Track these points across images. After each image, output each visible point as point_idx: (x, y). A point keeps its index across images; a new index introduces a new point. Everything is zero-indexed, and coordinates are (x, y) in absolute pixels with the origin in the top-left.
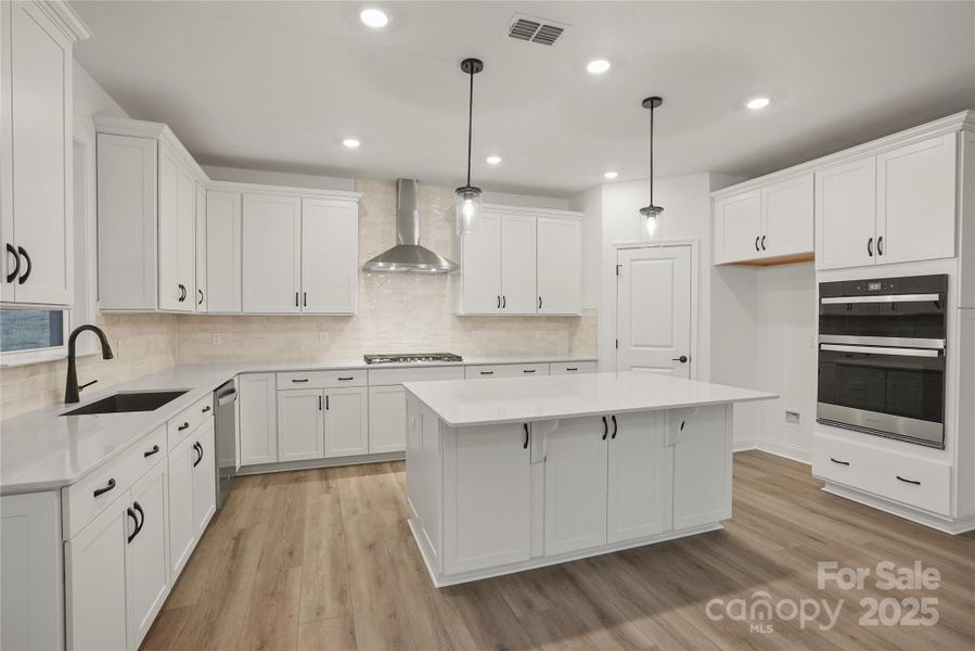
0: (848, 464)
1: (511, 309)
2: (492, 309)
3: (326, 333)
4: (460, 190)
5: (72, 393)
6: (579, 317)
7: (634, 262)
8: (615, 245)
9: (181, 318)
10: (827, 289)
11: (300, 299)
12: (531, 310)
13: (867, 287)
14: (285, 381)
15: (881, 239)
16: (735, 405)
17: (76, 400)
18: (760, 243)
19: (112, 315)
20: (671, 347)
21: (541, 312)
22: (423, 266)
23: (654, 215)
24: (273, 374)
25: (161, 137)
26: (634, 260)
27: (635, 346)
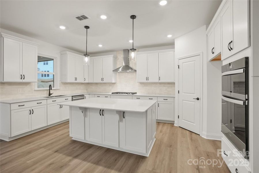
2: (145, 81)
11: (102, 79)
12: (157, 81)
17: (50, 96)
21: (160, 81)
24: (94, 95)
26: (183, 63)
27: (184, 93)
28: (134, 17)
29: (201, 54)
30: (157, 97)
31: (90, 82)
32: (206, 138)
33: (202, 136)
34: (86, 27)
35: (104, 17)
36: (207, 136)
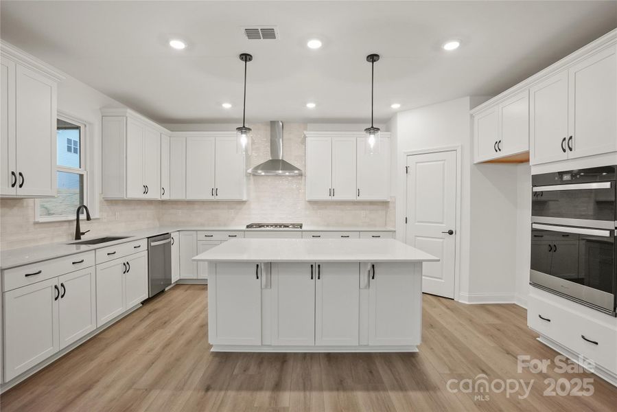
0: (549, 321)
1: (338, 197)
2: (325, 197)
3: (232, 211)
4: (239, 129)
5: (78, 235)
6: (389, 202)
7: (418, 164)
8: (405, 153)
9: (163, 202)
10: (537, 180)
11: (214, 192)
12: (353, 197)
13: (562, 178)
14: (201, 236)
15: (571, 138)
16: (424, 263)
17: (80, 239)
18: (497, 146)
19: (112, 200)
20: (442, 223)
21: (359, 198)
22: (280, 172)
23: (374, 133)
24: (195, 232)
25: (128, 115)
26: (417, 163)
27: (418, 222)
28: (375, 58)
29: (459, 150)
30: (359, 231)
31: (174, 197)
32: (467, 303)
33: (460, 301)
34: (244, 57)
35: (314, 44)
36: (470, 299)
